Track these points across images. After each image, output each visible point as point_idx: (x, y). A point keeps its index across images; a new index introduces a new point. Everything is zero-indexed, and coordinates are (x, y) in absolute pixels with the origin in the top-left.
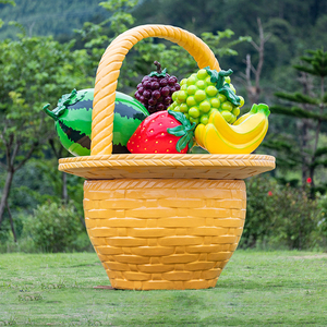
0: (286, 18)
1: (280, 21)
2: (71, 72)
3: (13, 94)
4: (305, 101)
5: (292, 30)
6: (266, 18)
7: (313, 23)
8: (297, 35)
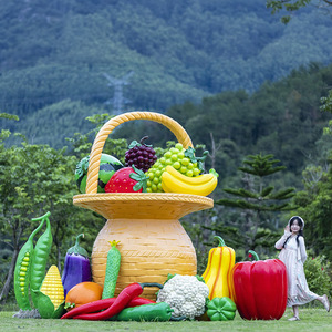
0: (233, 139)
1: (228, 141)
2: (64, 173)
3: (18, 188)
4: (247, 196)
5: (238, 148)
6: (218, 139)
7: (255, 144)
8: (242, 152)
